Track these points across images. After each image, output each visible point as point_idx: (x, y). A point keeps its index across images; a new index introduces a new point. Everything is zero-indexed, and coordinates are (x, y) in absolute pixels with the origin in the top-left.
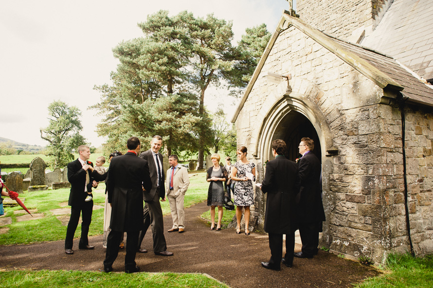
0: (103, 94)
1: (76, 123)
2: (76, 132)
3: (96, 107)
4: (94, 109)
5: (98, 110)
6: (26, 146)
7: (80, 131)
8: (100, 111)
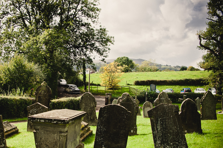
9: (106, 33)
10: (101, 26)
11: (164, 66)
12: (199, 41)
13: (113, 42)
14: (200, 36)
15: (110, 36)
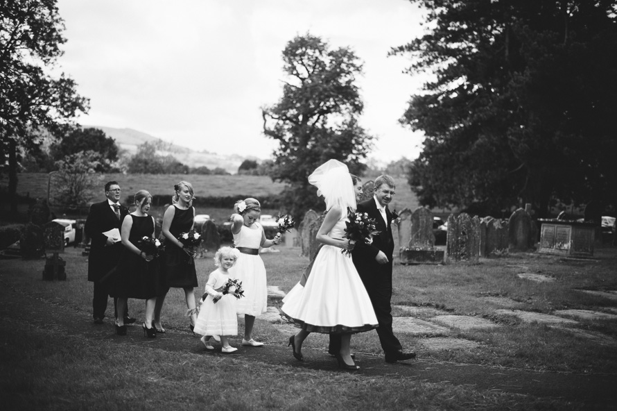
0: (430, 11)
1: (348, 94)
2: (348, 119)
3: (410, 48)
4: (407, 54)
5: (415, 57)
6: (183, 152)
7: (355, 116)
8: (421, 60)
9: (74, 88)
10: (63, 75)
11: (198, 152)
12: (264, 121)
13: (86, 109)
14: (264, 114)
15: (81, 97)
